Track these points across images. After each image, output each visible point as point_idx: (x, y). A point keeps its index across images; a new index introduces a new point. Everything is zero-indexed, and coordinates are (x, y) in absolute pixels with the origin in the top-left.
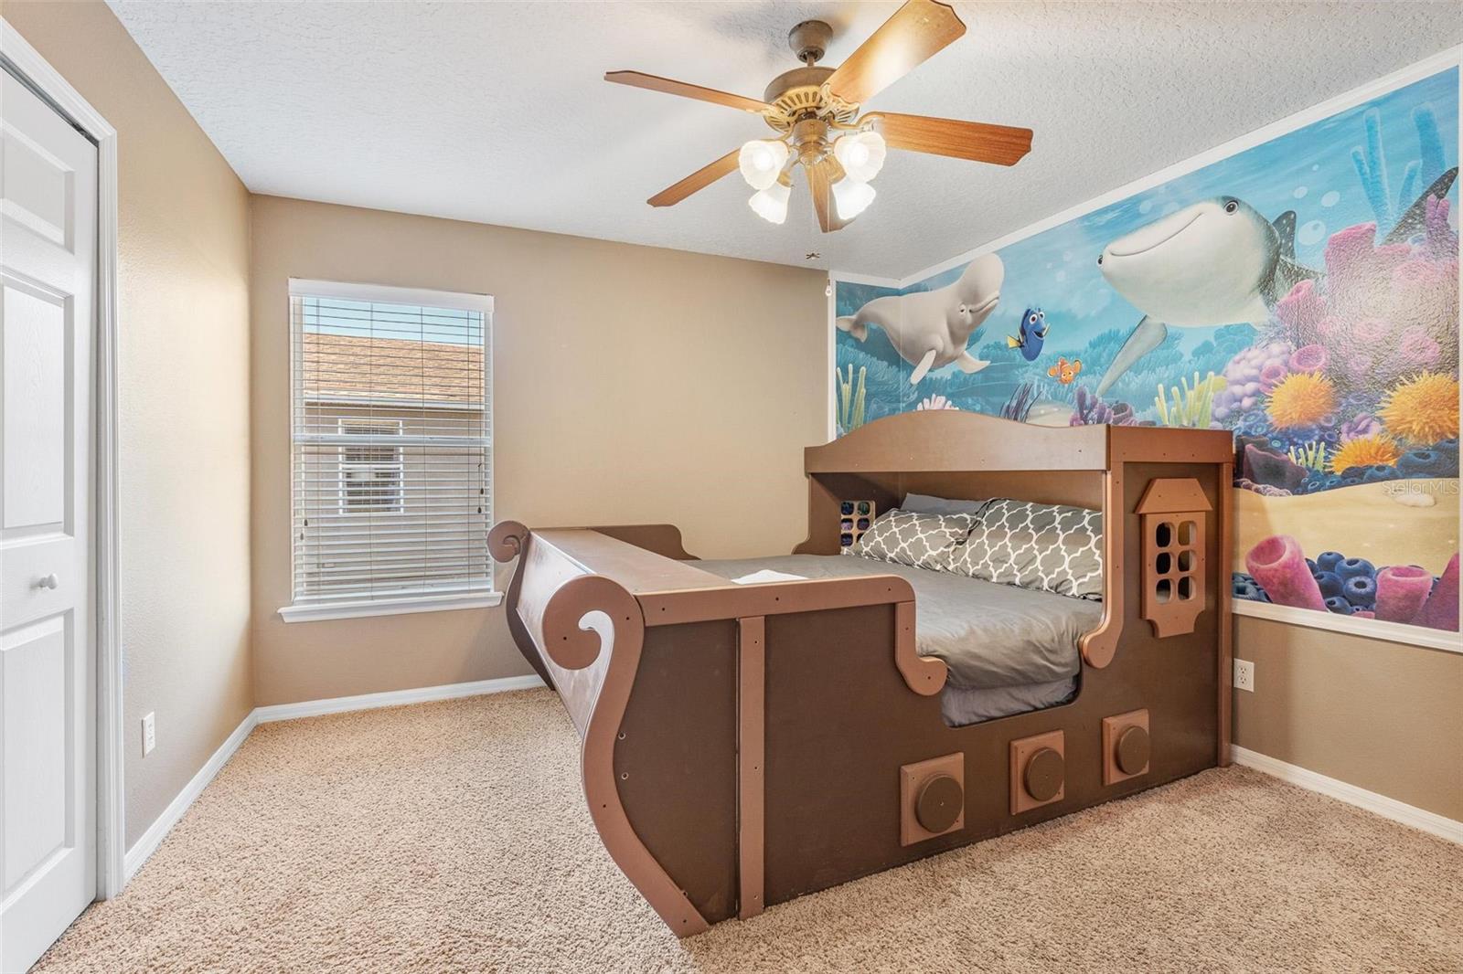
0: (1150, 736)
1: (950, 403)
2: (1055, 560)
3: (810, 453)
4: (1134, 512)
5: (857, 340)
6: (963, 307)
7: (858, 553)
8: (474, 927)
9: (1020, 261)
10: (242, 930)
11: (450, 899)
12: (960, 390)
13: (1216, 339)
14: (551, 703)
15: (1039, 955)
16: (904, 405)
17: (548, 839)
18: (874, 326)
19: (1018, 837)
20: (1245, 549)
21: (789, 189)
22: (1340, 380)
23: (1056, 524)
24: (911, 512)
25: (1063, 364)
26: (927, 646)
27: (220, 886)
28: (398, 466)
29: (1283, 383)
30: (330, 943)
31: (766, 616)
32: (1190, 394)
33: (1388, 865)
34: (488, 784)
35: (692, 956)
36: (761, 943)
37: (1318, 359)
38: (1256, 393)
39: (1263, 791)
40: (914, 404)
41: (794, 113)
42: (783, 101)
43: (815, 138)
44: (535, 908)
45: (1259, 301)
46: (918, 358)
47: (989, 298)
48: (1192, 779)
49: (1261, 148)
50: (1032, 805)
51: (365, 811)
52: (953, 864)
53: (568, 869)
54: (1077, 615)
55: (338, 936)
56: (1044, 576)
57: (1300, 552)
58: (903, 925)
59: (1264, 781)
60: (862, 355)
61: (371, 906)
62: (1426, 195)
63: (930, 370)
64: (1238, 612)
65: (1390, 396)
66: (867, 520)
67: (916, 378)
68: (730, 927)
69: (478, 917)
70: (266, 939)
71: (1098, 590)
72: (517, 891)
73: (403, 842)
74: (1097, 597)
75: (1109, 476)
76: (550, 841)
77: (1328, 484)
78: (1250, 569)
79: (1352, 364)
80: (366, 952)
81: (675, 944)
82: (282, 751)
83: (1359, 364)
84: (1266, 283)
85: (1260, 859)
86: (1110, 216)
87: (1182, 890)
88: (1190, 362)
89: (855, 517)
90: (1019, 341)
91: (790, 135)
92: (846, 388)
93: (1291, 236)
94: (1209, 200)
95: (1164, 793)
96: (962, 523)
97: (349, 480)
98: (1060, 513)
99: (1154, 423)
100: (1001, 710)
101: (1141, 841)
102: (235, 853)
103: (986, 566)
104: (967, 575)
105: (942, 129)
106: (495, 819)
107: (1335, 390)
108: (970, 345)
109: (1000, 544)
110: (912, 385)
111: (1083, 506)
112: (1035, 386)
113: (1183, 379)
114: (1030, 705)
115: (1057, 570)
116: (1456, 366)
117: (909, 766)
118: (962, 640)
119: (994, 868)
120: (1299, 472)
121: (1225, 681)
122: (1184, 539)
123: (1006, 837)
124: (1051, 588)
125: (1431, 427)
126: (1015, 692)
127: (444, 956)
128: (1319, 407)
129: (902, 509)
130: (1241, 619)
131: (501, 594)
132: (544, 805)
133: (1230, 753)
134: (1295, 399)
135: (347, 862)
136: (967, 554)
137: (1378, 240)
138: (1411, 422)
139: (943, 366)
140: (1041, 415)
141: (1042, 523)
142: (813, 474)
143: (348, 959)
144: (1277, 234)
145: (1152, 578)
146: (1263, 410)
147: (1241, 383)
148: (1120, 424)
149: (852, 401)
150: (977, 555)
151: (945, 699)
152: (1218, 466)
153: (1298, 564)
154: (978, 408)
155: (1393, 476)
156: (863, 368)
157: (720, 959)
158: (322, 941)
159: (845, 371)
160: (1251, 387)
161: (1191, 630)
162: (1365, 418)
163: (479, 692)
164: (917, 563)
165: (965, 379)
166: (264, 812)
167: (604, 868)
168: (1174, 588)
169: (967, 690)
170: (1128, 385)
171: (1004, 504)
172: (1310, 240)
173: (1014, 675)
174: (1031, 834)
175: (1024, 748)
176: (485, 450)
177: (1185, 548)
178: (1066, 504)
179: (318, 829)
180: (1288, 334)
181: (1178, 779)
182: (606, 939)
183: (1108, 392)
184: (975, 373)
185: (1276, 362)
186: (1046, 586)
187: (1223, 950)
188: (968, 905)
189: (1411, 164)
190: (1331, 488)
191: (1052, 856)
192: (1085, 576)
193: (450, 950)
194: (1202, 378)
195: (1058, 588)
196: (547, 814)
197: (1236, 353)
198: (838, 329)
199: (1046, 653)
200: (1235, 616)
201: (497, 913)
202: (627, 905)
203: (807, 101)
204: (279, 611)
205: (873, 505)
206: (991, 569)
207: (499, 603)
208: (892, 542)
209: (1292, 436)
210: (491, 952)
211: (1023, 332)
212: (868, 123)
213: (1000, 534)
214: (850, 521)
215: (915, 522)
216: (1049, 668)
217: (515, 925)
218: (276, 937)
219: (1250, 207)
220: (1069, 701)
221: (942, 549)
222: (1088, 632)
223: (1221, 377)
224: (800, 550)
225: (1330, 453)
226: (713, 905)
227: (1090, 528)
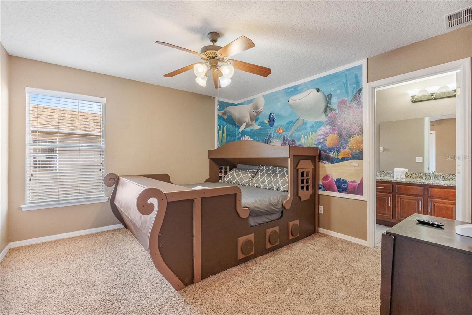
0: (299, 226)
1: (250, 138)
2: (277, 182)
3: (210, 152)
4: (296, 168)
5: (224, 118)
6: (254, 111)
7: (224, 182)
8: (111, 298)
9: (269, 99)
10: (24, 311)
11: (101, 291)
12: (252, 134)
13: (315, 124)
14: (127, 232)
15: (272, 281)
16: (237, 138)
17: (132, 271)
18: (229, 114)
19: (267, 255)
20: (321, 177)
21: (207, 77)
22: (340, 136)
23: (277, 172)
24: (239, 169)
25: (279, 128)
26: (245, 205)
27: (11, 300)
28: (56, 154)
29: (329, 136)
30: (60, 310)
31: (202, 198)
32: (309, 138)
33: (348, 251)
34: (108, 258)
35: (181, 295)
36: (201, 289)
37: (336, 131)
38: (323, 138)
39: (325, 238)
40: (240, 138)
41: (209, 57)
42: (206, 53)
43: (215, 64)
44: (131, 290)
45: (324, 115)
46: (241, 124)
47: (261, 108)
48: (309, 237)
49: (324, 77)
50: (271, 246)
51: (63, 271)
52: (251, 263)
53: (140, 278)
54: (282, 196)
55: (62, 308)
56: (274, 186)
57: (333, 178)
58: (238, 279)
59: (325, 235)
60: (225, 123)
61: (73, 297)
62: (357, 93)
63: (245, 128)
64: (320, 194)
65: (350, 140)
66: (226, 172)
67: (241, 130)
68: (192, 286)
69: (112, 295)
70: (35, 312)
71: (287, 189)
72: (124, 286)
73: (80, 278)
74: (287, 191)
75: (290, 159)
76: (132, 272)
77: (338, 161)
78: (322, 183)
79: (343, 132)
80: (74, 310)
81: (176, 293)
82: (24, 256)
83: (344, 132)
84: (325, 111)
85: (323, 253)
86: (291, 89)
87: (305, 262)
88: (309, 130)
89: (223, 171)
90: (268, 121)
91: (208, 62)
92: (221, 132)
93: (330, 100)
94: (313, 88)
95: (303, 241)
96: (253, 172)
97: (34, 159)
98: (278, 169)
99: (301, 145)
100: (263, 221)
101: (297, 252)
102: (14, 289)
103: (260, 184)
104: (255, 187)
105: (249, 66)
106: (113, 267)
107: (339, 138)
108: (255, 122)
109: (263, 178)
110: (239, 132)
111: (284, 167)
112: (273, 134)
113: (308, 134)
114: (270, 220)
115: (278, 184)
116: (362, 134)
117: (240, 238)
118: (254, 203)
119: (261, 263)
120: (332, 158)
121: (317, 212)
122: (307, 175)
123: (265, 255)
124: (276, 189)
125: (358, 148)
126: (267, 216)
127: (102, 307)
128: (337, 142)
129: (237, 168)
130: (320, 195)
131: (108, 198)
132: (129, 262)
133: (318, 230)
134: (332, 140)
135: (60, 286)
136: (254, 181)
137: (348, 103)
138: (354, 146)
139: (248, 127)
140: (274, 142)
141: (274, 172)
142: (211, 158)
143: (68, 313)
144: (328, 99)
145: (300, 185)
146: (325, 143)
147: (320, 135)
148: (293, 146)
149: (222, 136)
150: (257, 181)
151: (249, 219)
152: (315, 157)
153: (332, 181)
154: (257, 139)
155: (351, 159)
156: (225, 127)
157: (189, 294)
158: (57, 310)
159: (220, 127)
160: (322, 137)
161: (309, 199)
162: (345, 145)
163: (99, 231)
164: (241, 184)
165: (254, 131)
166: (22, 276)
167: (151, 276)
168: (305, 188)
169: (254, 216)
170: (295, 135)
171: (264, 167)
172: (334, 101)
173: (266, 212)
174: (271, 254)
175: (269, 231)
176: (102, 150)
177: (307, 178)
178: (280, 167)
179: (46, 278)
180: (330, 124)
181: (306, 237)
182: (155, 294)
183: (290, 137)
184: (257, 130)
185: (327, 131)
186: (275, 189)
187: (313, 274)
188: (255, 272)
189: (354, 86)
190: (339, 162)
191: (276, 258)
192: (284, 186)
193: (104, 305)
194: (312, 134)
195: (278, 189)
196: (130, 264)
197: (319, 128)
198: (218, 115)
199: (274, 206)
200: (319, 195)
201: (118, 293)
202: (160, 285)
203: (213, 54)
204: (20, 207)
205: (228, 167)
206: (261, 185)
207: (107, 201)
208: (234, 178)
209: (331, 149)
210: (118, 303)
211: (269, 119)
212: (229, 62)
213: (263, 175)
214: (222, 172)
215: (240, 172)
216: (275, 210)
217: (125, 295)
218: (38, 311)
219: (322, 91)
220: (280, 218)
221: (248, 180)
222: (285, 200)
223: (316, 134)
224: (207, 181)
225: (339, 154)
226: (187, 280)
227: (286, 173)
